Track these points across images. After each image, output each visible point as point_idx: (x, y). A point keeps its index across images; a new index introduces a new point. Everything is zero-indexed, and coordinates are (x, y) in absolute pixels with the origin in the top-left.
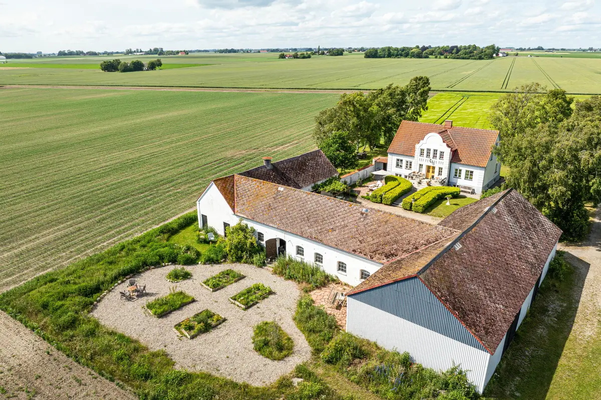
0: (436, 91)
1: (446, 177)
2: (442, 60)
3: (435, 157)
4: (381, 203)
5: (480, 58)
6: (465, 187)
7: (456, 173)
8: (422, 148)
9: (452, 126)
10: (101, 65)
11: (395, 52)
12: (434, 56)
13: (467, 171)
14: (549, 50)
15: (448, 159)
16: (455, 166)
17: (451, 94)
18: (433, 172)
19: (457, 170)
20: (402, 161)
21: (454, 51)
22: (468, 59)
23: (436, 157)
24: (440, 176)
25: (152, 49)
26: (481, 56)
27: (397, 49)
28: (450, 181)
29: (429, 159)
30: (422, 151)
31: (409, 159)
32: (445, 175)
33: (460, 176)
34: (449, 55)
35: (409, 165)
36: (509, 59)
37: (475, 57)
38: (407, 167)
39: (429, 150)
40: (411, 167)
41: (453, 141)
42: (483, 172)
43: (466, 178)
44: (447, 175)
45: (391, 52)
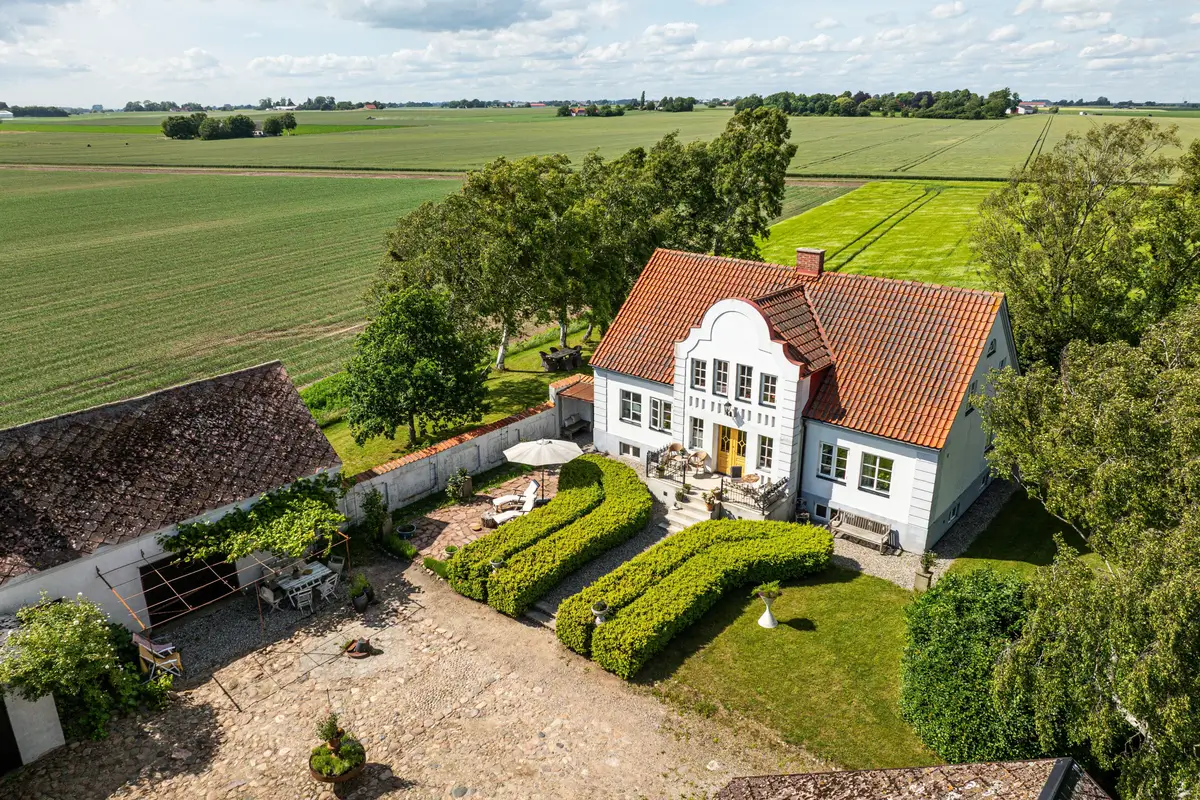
0: (866, 177)
1: (788, 475)
2: (898, 120)
3: (743, 392)
4: (484, 601)
5: (978, 116)
6: (861, 522)
7: (827, 460)
8: (698, 355)
9: (821, 271)
10: (165, 125)
11: (800, 103)
12: (880, 114)
13: (866, 457)
14: (1122, 105)
15: (793, 406)
16: (820, 433)
17: (898, 183)
18: (742, 451)
19: (829, 449)
20: (637, 398)
21: (923, 102)
22: (951, 118)
23: (748, 394)
24: (763, 472)
25: (313, 99)
26: (980, 113)
27: (803, 98)
28: (804, 489)
29: (724, 401)
30: (698, 366)
31: (662, 396)
32: (781, 468)
33: (841, 474)
34: (912, 111)
35: (662, 417)
36: (1039, 121)
37: (968, 114)
38: (655, 423)
39: (721, 365)
40: (668, 426)
41: (822, 330)
42: (933, 467)
43: (865, 483)
44: (788, 467)
45: (790, 104)
